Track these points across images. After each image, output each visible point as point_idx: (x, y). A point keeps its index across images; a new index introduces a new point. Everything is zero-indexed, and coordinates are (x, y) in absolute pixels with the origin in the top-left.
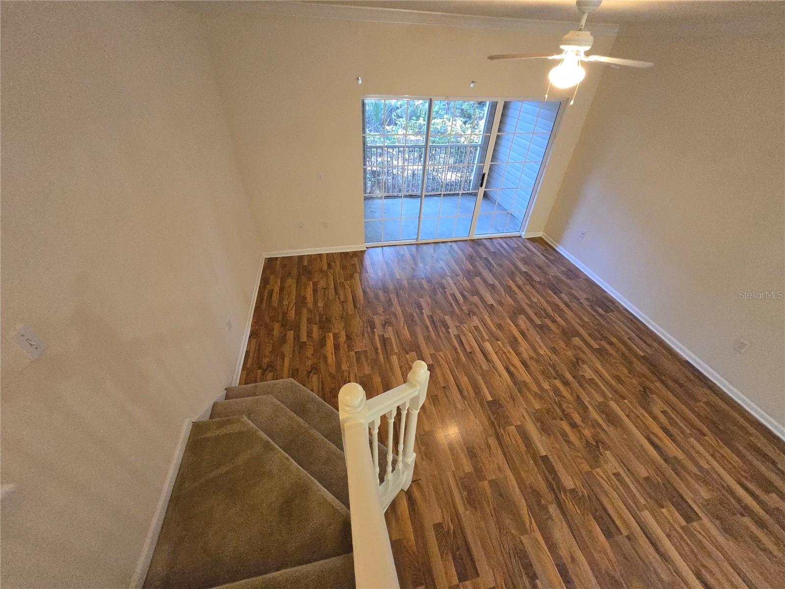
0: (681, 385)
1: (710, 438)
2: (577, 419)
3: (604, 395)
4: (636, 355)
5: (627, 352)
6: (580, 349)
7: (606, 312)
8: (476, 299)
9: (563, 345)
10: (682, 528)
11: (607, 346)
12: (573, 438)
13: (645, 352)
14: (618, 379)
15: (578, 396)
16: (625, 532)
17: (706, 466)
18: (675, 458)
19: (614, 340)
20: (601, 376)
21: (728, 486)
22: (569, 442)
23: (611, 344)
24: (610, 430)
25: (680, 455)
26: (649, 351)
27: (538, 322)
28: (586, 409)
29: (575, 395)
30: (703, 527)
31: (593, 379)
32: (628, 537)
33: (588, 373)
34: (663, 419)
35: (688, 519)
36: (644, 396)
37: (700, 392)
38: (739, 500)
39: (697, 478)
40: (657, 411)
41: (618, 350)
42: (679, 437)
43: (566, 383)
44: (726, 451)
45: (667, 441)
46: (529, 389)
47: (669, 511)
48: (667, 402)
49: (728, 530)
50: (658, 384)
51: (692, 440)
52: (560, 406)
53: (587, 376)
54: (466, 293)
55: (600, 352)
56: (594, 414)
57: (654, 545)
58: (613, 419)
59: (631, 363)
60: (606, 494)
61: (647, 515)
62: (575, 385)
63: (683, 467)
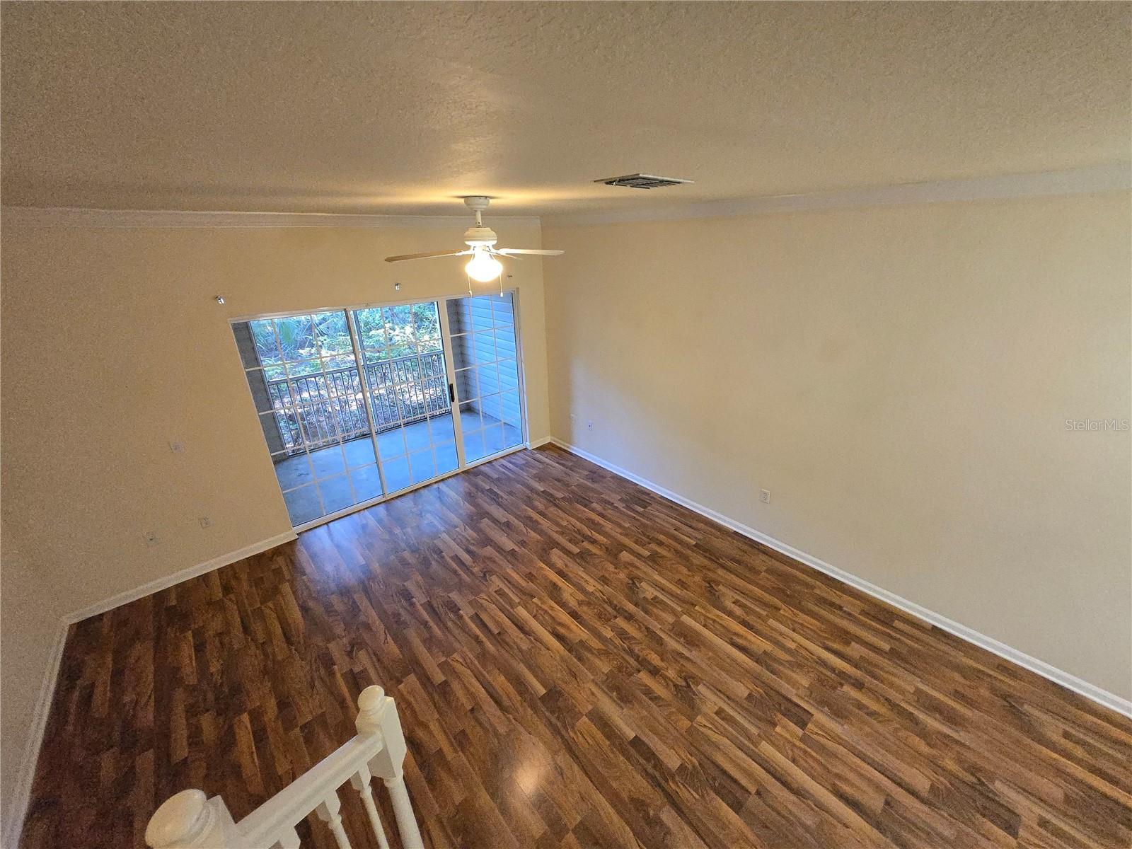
0: (739, 562)
1: (785, 611)
2: (655, 659)
3: (674, 612)
4: (688, 546)
5: (679, 547)
6: (632, 565)
7: (645, 507)
8: (489, 551)
9: (611, 568)
10: (801, 740)
11: (659, 549)
12: (659, 690)
13: (696, 538)
14: (681, 584)
15: (647, 629)
16: (753, 789)
17: (793, 646)
18: (765, 652)
19: (662, 537)
20: (663, 589)
21: (819, 658)
22: (655, 699)
23: (660, 544)
24: (693, 654)
25: (767, 646)
26: (700, 537)
27: (576, 550)
28: (660, 641)
29: (643, 629)
30: (822, 727)
31: (656, 597)
32: (758, 793)
33: (649, 592)
34: (738, 611)
35: (802, 725)
36: (711, 592)
37: (759, 561)
38: (833, 670)
39: (791, 665)
40: (729, 604)
41: (669, 547)
42: (758, 625)
43: (629, 617)
44: (802, 618)
45: (751, 636)
46: (589, 649)
47: (784, 727)
48: (734, 588)
49: (839, 713)
50: (720, 572)
51: (771, 622)
52: (631, 652)
53: (649, 597)
54: (472, 548)
55: (654, 559)
56: (672, 644)
57: (785, 784)
58: (691, 639)
59: (687, 558)
60: (717, 746)
61: (766, 748)
62: (639, 613)
63: (776, 660)
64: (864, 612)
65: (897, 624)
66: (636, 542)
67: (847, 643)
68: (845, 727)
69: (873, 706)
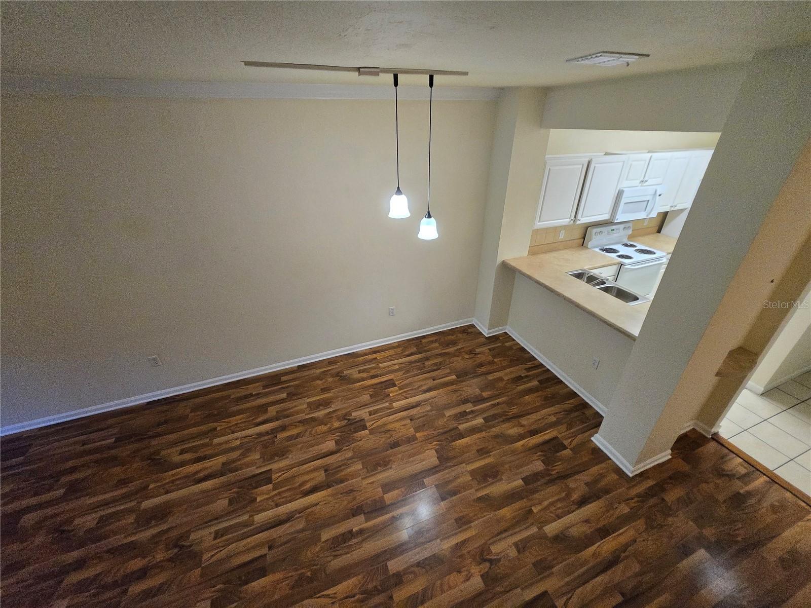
0: (166, 422)
1: (220, 426)
2: (137, 564)
3: (131, 511)
4: (109, 448)
5: (98, 456)
6: (46, 518)
7: (23, 454)
10: (274, 489)
11: (72, 477)
12: (157, 581)
13: (112, 435)
14: (123, 482)
15: (110, 551)
16: (264, 551)
17: (238, 442)
18: (223, 464)
19: (71, 463)
20: (106, 504)
21: (257, 434)
22: (159, 590)
23: (73, 470)
24: (171, 521)
25: (221, 459)
26: (116, 431)
28: (132, 546)
29: (106, 556)
30: (280, 470)
31: (101, 517)
32: (270, 548)
33: (89, 521)
34: (187, 456)
35: (269, 481)
36: (158, 464)
37: (182, 409)
38: (267, 433)
39: (244, 455)
40: (177, 459)
41: (85, 466)
42: (208, 451)
43: (80, 564)
44: (234, 420)
45: (207, 464)
47: (260, 494)
48: (174, 444)
49: (282, 453)
50: (154, 442)
51: (216, 441)
52: (106, 587)
53: (92, 524)
55: (74, 490)
56: (145, 535)
57: (280, 523)
58: (161, 513)
59: (115, 458)
61: (260, 518)
62: (92, 548)
63: (234, 461)
64: (265, 387)
65: (283, 379)
66: (36, 494)
67: (266, 411)
68: (290, 456)
69: (294, 432)
